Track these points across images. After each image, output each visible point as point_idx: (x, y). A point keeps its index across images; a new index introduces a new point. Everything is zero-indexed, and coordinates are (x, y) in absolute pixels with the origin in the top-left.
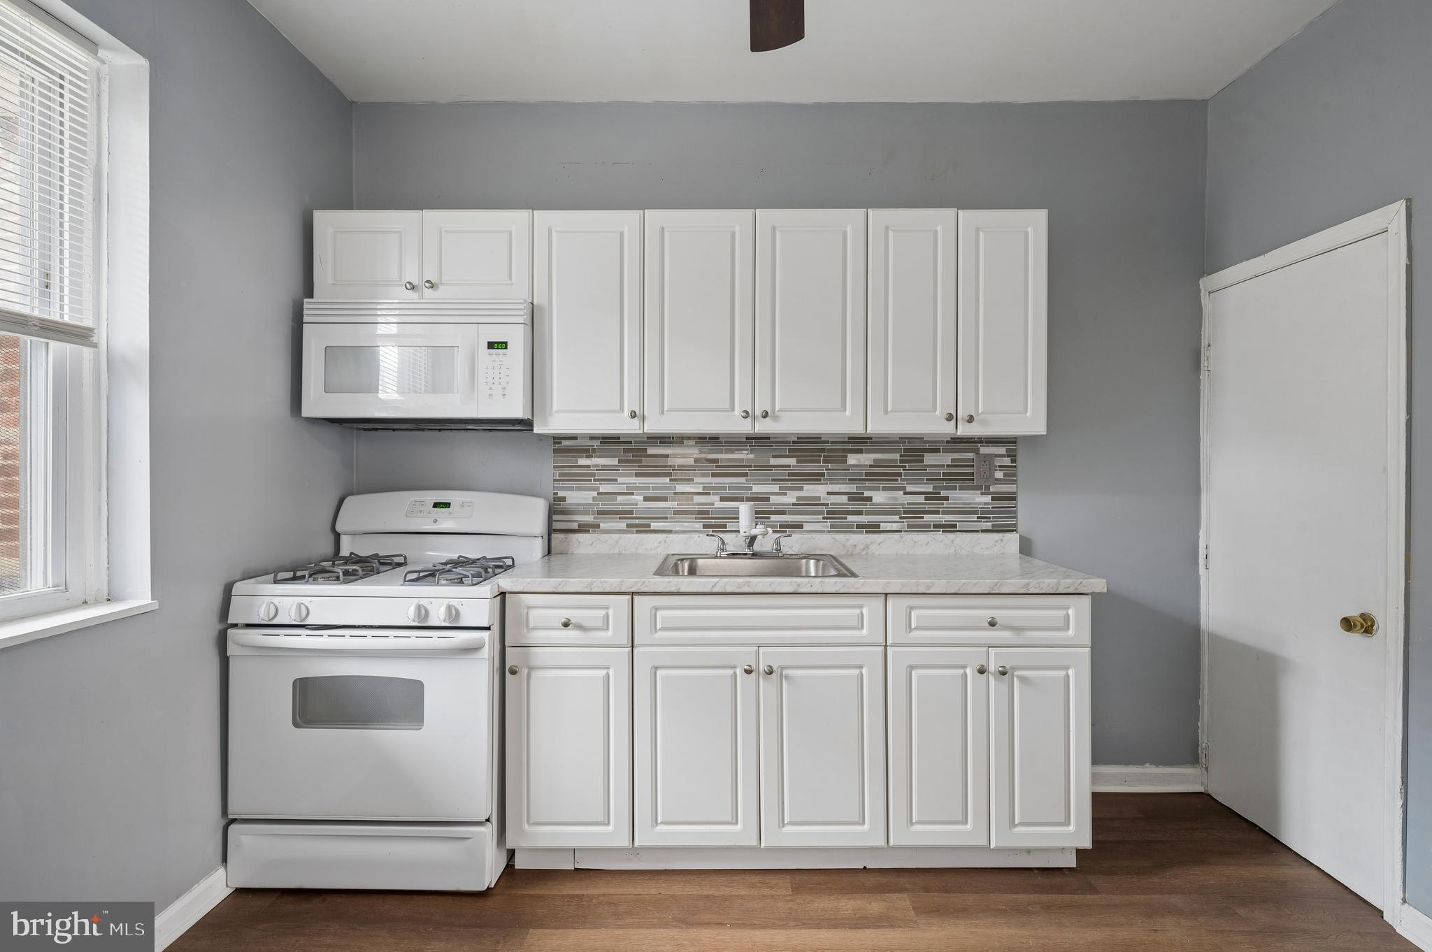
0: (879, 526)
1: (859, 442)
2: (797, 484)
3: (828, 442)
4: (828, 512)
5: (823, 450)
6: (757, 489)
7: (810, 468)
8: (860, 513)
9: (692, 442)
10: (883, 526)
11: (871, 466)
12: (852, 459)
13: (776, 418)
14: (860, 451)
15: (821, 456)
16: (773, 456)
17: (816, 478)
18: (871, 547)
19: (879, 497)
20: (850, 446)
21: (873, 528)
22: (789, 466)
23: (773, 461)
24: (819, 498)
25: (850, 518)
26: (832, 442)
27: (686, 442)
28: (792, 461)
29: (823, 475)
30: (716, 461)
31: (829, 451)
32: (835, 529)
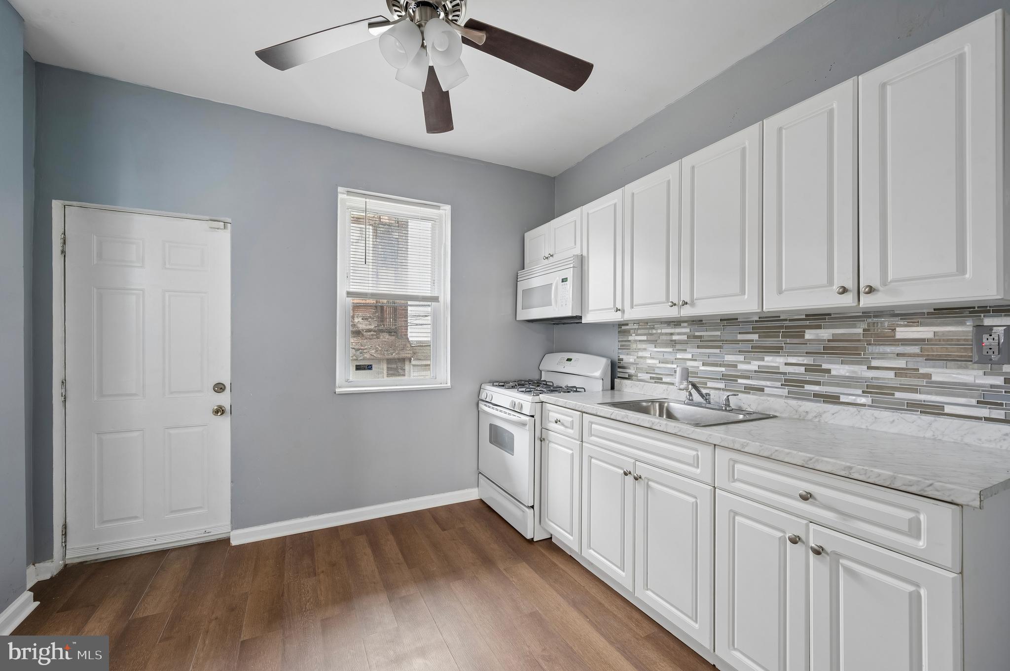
0: (838, 398)
1: (818, 318)
2: (760, 355)
3: (786, 320)
4: (786, 380)
5: (781, 327)
6: (729, 358)
7: (770, 342)
8: (818, 383)
9: (686, 324)
10: (843, 399)
11: (829, 341)
12: (809, 335)
13: (693, 304)
14: (819, 327)
15: (780, 332)
16: (740, 333)
17: (776, 350)
18: (824, 416)
19: (839, 369)
20: (808, 323)
21: (833, 399)
22: (752, 341)
23: (740, 337)
24: (778, 368)
25: (808, 387)
26: (790, 320)
27: (683, 324)
28: (755, 337)
29: (781, 348)
30: (700, 337)
31: (787, 327)
32: (791, 395)
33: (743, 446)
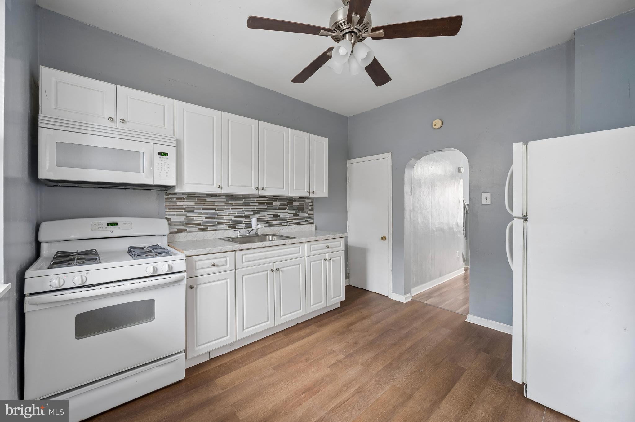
0: (281, 224)
1: (276, 198)
2: (258, 211)
3: (267, 198)
4: (268, 221)
5: (266, 200)
6: (246, 213)
7: (262, 206)
8: (276, 220)
9: (224, 197)
10: (283, 224)
11: (279, 206)
12: (274, 203)
13: (265, 190)
14: (276, 201)
15: (265, 202)
16: (251, 202)
17: (264, 209)
18: (281, 231)
19: (281, 215)
20: (274, 199)
21: (280, 225)
22: (256, 206)
23: (251, 204)
24: (265, 216)
25: (274, 222)
26: (269, 198)
27: (222, 197)
28: (257, 204)
29: (266, 208)
30: (232, 204)
31: (268, 201)
32: (270, 226)
33: (315, 239)
